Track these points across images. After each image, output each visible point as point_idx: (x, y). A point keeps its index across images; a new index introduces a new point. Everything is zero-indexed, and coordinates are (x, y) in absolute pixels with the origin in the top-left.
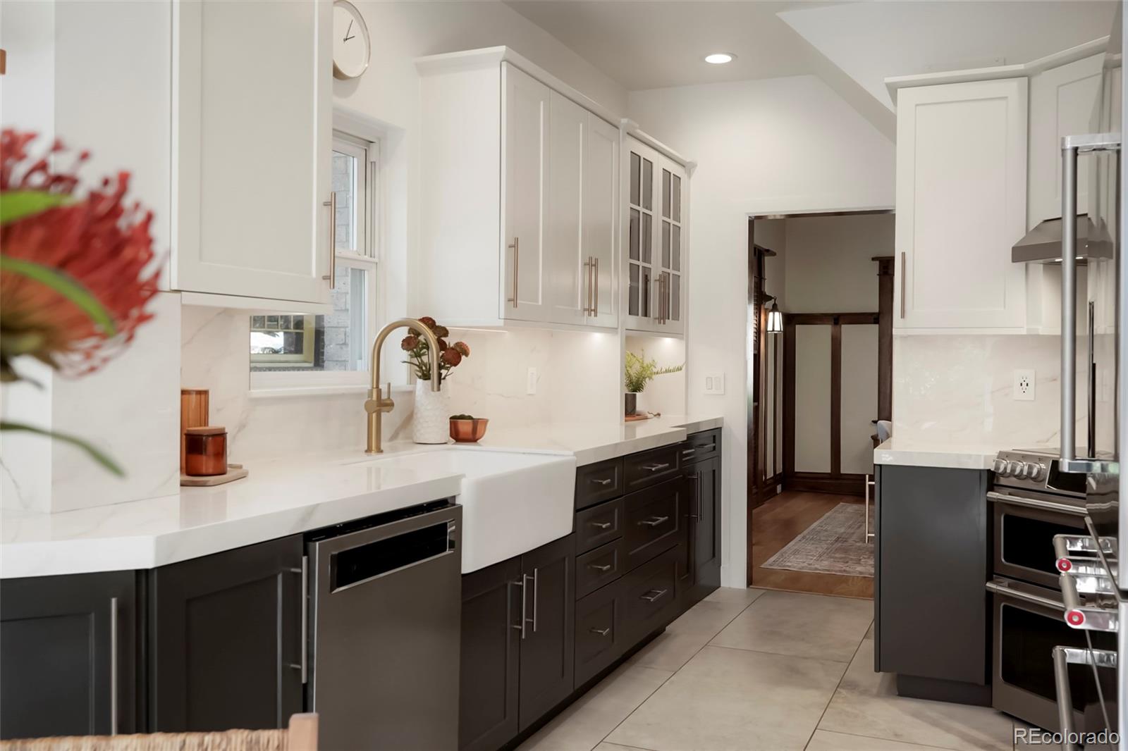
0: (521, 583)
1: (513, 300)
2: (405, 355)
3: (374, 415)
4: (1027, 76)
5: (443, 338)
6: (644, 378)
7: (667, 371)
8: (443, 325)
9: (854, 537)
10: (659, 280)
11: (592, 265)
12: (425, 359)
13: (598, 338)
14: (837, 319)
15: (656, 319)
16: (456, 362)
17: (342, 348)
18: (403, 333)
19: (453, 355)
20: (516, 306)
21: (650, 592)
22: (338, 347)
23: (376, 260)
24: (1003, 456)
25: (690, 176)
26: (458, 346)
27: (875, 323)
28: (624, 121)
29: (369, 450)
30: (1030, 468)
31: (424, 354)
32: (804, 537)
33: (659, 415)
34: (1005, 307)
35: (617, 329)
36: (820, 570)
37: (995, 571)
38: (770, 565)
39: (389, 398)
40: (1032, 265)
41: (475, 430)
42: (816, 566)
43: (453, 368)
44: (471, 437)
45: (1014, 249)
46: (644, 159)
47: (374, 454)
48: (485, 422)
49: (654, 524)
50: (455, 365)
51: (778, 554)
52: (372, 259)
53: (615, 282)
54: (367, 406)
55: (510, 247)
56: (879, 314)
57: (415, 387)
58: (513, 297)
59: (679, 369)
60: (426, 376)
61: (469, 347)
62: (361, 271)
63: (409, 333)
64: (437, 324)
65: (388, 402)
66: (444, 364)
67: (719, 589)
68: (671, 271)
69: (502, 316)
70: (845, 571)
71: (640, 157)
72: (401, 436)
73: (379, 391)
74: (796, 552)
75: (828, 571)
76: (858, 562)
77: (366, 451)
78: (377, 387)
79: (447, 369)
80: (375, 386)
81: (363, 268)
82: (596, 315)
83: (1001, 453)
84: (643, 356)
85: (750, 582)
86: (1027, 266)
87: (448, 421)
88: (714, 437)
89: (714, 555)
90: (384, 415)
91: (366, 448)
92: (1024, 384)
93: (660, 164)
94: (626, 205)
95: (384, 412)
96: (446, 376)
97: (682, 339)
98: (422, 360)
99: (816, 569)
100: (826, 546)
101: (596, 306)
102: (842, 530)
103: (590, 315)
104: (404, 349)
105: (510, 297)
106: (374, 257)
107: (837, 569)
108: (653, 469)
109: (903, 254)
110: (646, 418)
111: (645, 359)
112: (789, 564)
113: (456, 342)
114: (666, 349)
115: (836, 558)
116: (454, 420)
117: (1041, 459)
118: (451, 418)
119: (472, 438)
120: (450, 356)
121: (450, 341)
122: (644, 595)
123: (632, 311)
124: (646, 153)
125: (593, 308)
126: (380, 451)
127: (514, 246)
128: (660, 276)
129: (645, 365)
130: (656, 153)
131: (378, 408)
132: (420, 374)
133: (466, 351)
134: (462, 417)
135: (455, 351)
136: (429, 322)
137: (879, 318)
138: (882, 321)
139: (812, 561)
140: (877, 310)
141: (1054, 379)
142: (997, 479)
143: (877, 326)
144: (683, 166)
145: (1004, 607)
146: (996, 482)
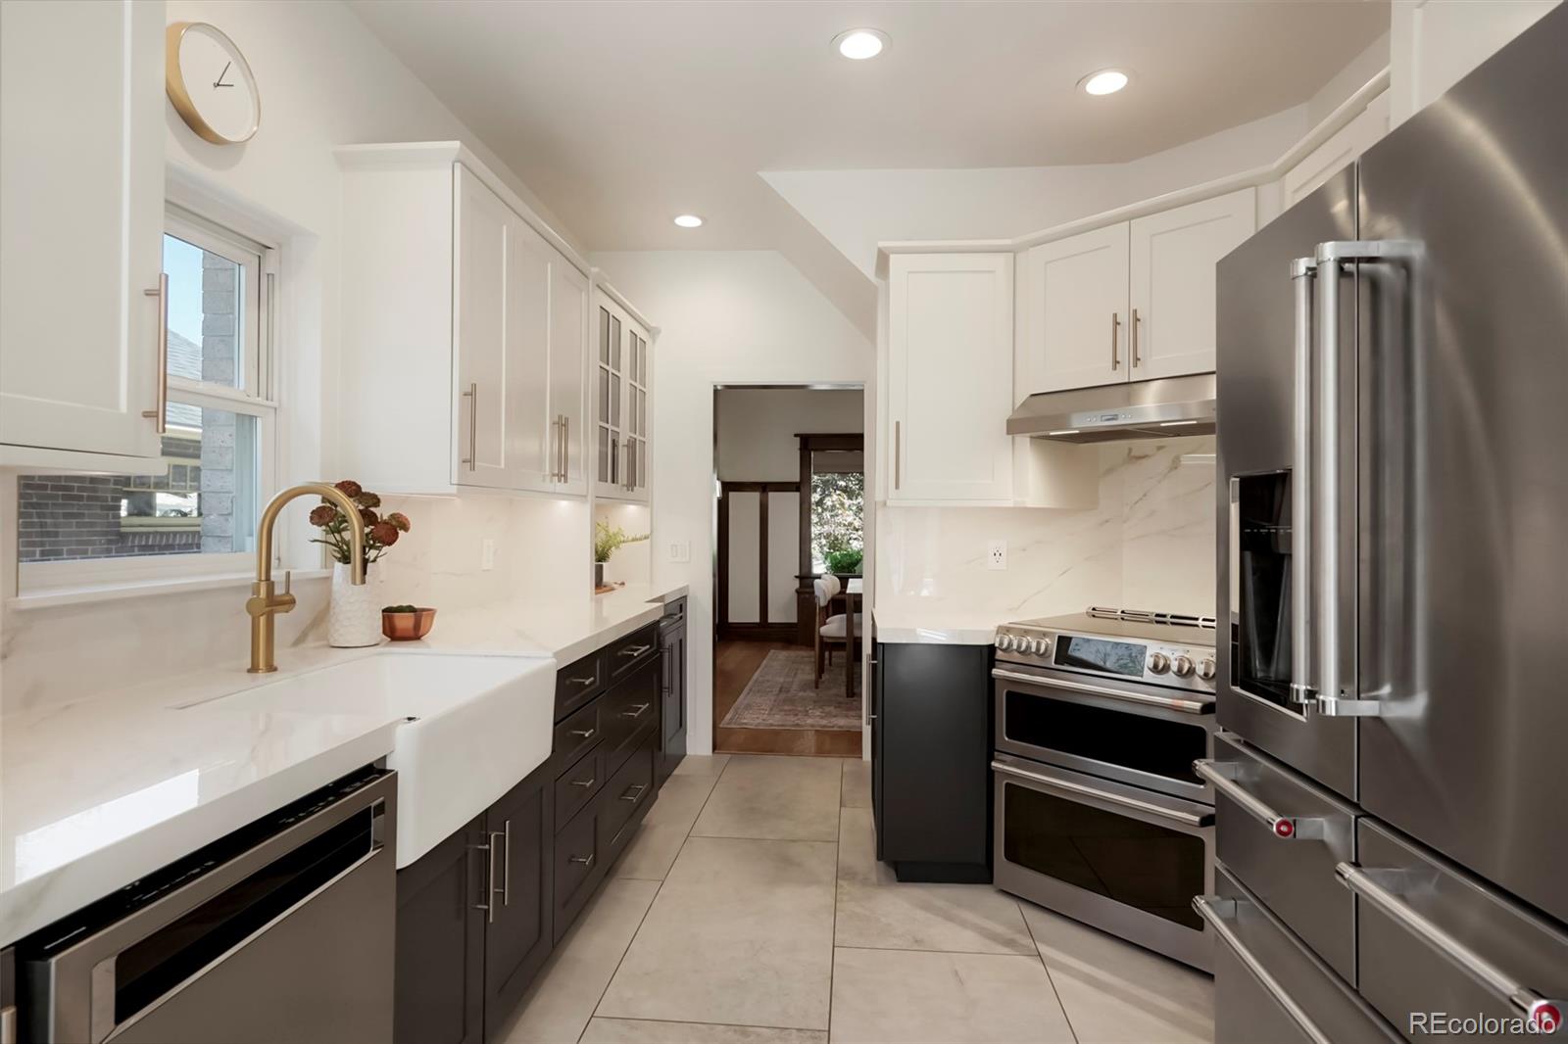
0: (487, 847)
1: (469, 461)
2: (318, 532)
3: (262, 620)
4: (1013, 251)
5: (372, 509)
6: (610, 547)
7: (633, 540)
8: (372, 492)
9: (795, 687)
10: (627, 446)
11: (562, 426)
12: (346, 535)
13: (564, 506)
14: (764, 488)
15: (624, 485)
16: (390, 539)
17: (227, 520)
18: (315, 502)
19: (386, 531)
20: (473, 468)
21: (629, 788)
22: (222, 518)
23: (275, 404)
24: (1004, 630)
25: (654, 342)
26: (394, 518)
27: (797, 491)
28: (595, 270)
29: (254, 669)
30: (1039, 644)
31: (345, 529)
32: (751, 690)
33: (623, 584)
34: (993, 479)
35: (585, 496)
37: (997, 748)
38: (728, 724)
39: (288, 592)
40: (1019, 438)
41: (417, 626)
42: (771, 721)
43: (386, 549)
44: (412, 634)
45: (1008, 421)
46: (613, 317)
47: (261, 675)
48: (431, 612)
49: (636, 715)
50: (390, 544)
51: (732, 711)
52: (269, 403)
53: (585, 450)
54: (250, 606)
55: (465, 395)
56: (800, 483)
57: (333, 572)
58: (469, 457)
59: (646, 538)
60: (346, 559)
61: (409, 519)
62: (252, 418)
63: (323, 502)
64: (363, 490)
65: (287, 598)
66: (374, 542)
67: (684, 760)
68: (637, 436)
69: (455, 480)
70: (798, 725)
71: (608, 313)
72: (310, 638)
73: (271, 585)
74: (748, 707)
75: (782, 725)
76: (806, 714)
77: (249, 671)
78: (268, 578)
79: (379, 549)
80: (263, 578)
81: (255, 414)
82: (566, 481)
83: (1000, 627)
84: (607, 523)
85: (715, 748)
86: (1013, 438)
87: (380, 615)
88: (681, 605)
89: (681, 725)
90: (279, 618)
91: (249, 666)
92: (998, 554)
93: (628, 325)
94: (596, 361)
95: (279, 612)
96: (376, 557)
97: (646, 506)
98: (342, 537)
99: (771, 725)
100: (773, 698)
101: (566, 472)
102: (781, 680)
103: (559, 481)
104: (313, 524)
105: (464, 458)
106: (272, 400)
107: (791, 723)
108: (635, 654)
109: (898, 424)
110: (613, 589)
111: (610, 528)
112: (745, 721)
113: (391, 513)
114: (630, 516)
115: (785, 711)
116: (389, 612)
117: (1045, 635)
118: (384, 611)
119: (415, 635)
120: (382, 532)
121: (383, 512)
122: (623, 795)
123: (602, 478)
124: (615, 310)
125: (563, 473)
126: (271, 668)
127: (471, 394)
128: (629, 441)
129: (611, 533)
130: (625, 313)
131: (267, 609)
132: (339, 556)
133: (405, 525)
134: (400, 609)
135: (389, 526)
136: (351, 489)
137: (801, 487)
138: (802, 489)
139: (765, 716)
140: (798, 480)
141: (1024, 550)
142: (999, 655)
143: (798, 494)
144: (647, 330)
145: (1007, 784)
146: (997, 657)
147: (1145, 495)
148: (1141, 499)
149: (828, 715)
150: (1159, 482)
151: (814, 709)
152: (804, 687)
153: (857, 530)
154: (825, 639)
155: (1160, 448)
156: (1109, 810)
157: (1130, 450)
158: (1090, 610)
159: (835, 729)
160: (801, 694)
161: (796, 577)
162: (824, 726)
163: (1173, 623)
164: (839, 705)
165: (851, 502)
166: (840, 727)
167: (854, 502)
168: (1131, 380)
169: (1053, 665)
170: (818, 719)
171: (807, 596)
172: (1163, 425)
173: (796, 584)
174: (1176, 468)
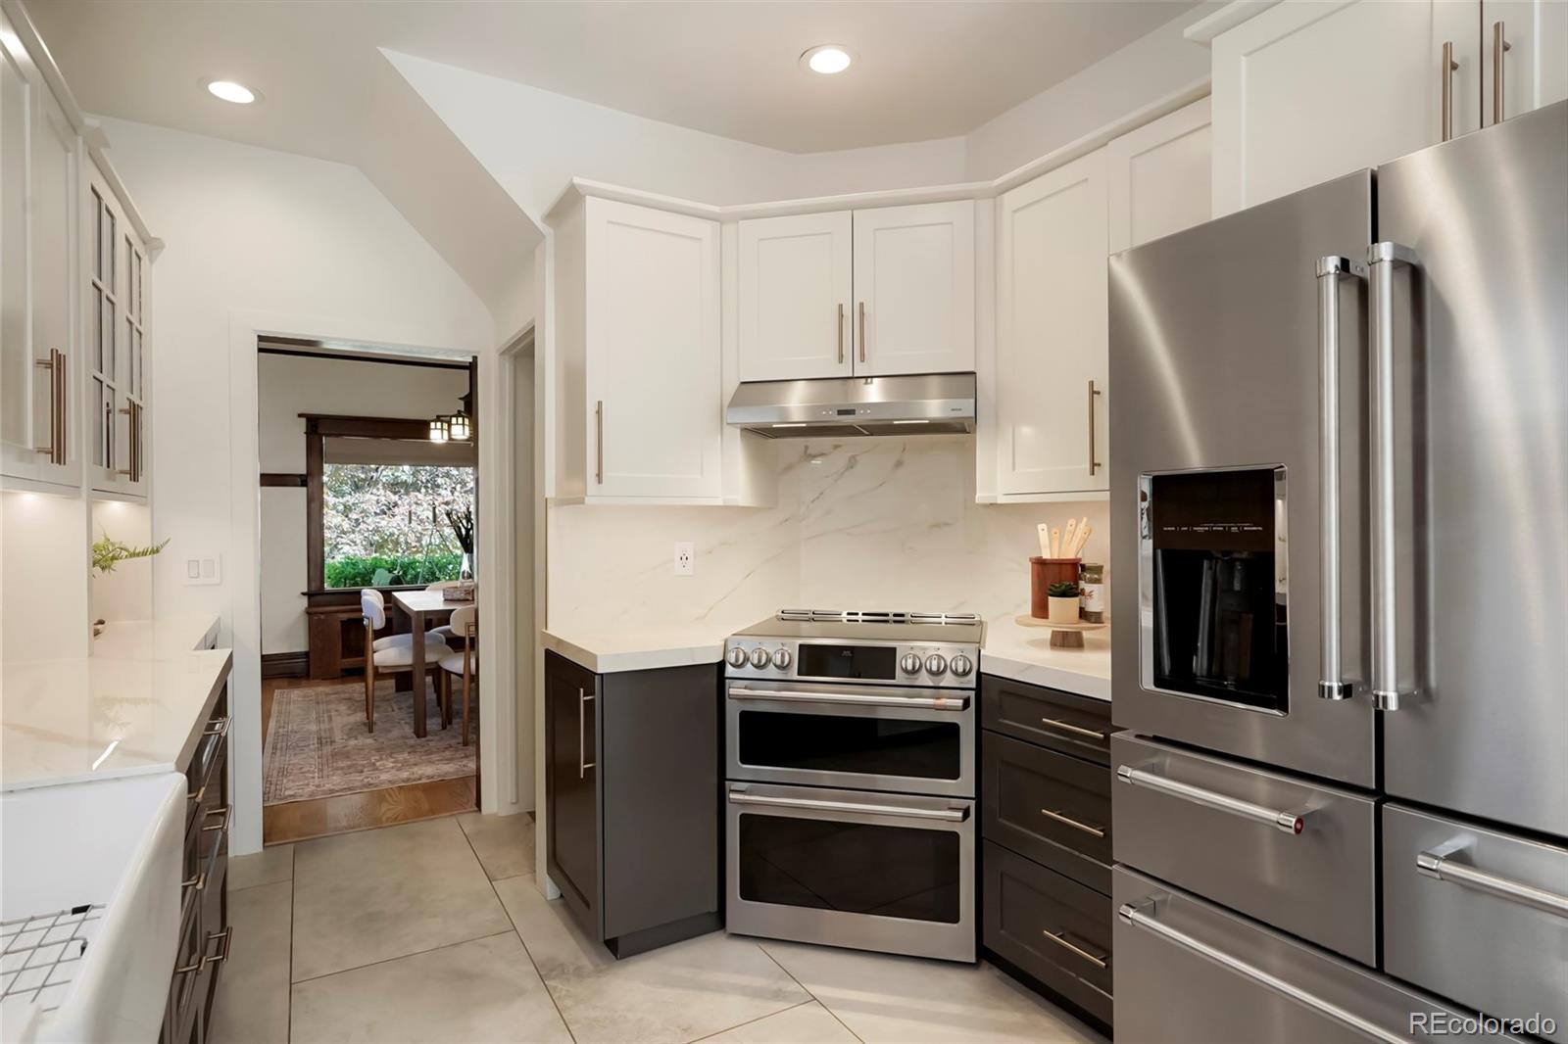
4: (720, 220)
9: (338, 735)
10: (129, 412)
15: (123, 472)
25: (151, 261)
27: (303, 486)
34: (702, 473)
35: (82, 488)
36: (337, 791)
37: (729, 776)
46: (106, 208)
56: (307, 476)
68: (135, 399)
70: (370, 784)
71: (101, 200)
74: (283, 773)
75: (348, 789)
76: (374, 767)
82: (65, 463)
85: (267, 837)
86: (722, 430)
92: (684, 558)
93: (122, 227)
94: (87, 272)
97: (145, 505)
99: (331, 791)
100: (314, 754)
102: (314, 727)
103: (52, 462)
107: (358, 784)
109: (600, 403)
112: (288, 793)
115: (342, 768)
123: (98, 460)
124: (108, 196)
128: (125, 404)
130: (119, 204)
137: (308, 480)
138: (310, 484)
139: (317, 781)
140: (304, 472)
141: (710, 552)
142: (730, 671)
143: (305, 489)
144: (144, 243)
145: (742, 816)
146: (727, 675)
147: (822, 494)
148: (818, 498)
149: (405, 764)
150: (836, 481)
151: (381, 759)
152: (352, 732)
153: (345, 533)
154: (380, 670)
155: (836, 447)
156: (846, 821)
157: (807, 447)
158: (781, 614)
159: (424, 781)
160: (352, 742)
161: (303, 594)
162: (408, 780)
163: (895, 622)
164: (413, 750)
165: (337, 500)
166: (428, 777)
167: (341, 500)
168: (855, 375)
169: (796, 677)
170: (393, 771)
171: (322, 617)
172: (896, 422)
173: (304, 602)
174: (852, 467)
